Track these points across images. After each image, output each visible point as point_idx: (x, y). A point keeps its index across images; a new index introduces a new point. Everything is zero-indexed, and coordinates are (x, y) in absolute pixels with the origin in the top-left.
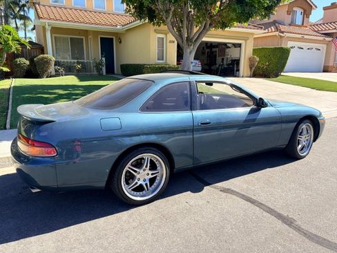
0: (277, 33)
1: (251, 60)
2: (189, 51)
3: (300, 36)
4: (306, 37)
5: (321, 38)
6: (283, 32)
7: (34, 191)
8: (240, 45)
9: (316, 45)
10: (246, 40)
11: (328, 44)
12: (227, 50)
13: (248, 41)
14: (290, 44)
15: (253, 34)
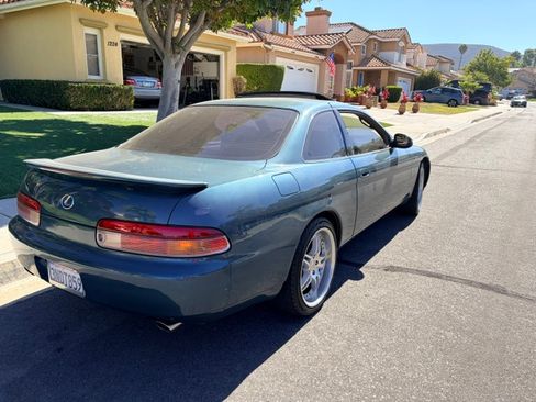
0: (261, 44)
1: (235, 82)
2: (173, 62)
3: (289, 51)
4: (297, 52)
5: (313, 56)
6: (269, 44)
7: (172, 328)
8: (217, 58)
9: (307, 64)
10: (226, 51)
11: (321, 63)
12: (196, 65)
13: (229, 53)
14: (279, 62)
15: (234, 42)
